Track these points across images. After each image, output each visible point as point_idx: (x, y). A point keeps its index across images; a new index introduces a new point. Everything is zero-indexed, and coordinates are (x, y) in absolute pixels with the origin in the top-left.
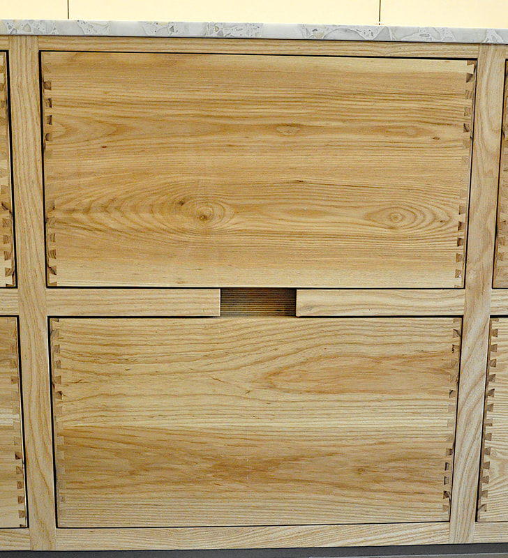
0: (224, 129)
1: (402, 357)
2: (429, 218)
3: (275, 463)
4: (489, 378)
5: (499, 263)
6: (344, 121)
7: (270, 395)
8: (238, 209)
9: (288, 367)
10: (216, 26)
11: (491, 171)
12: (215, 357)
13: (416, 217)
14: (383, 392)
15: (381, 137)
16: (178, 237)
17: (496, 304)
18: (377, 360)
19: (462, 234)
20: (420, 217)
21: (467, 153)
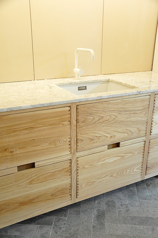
0: (14, 131)
1: (59, 170)
2: (63, 141)
3: (33, 199)
4: (77, 170)
5: (78, 147)
6: (43, 125)
7: (31, 186)
8: (20, 148)
9: (34, 179)
10: (10, 108)
11: (75, 129)
12: (17, 181)
13: (62, 141)
14: (55, 179)
15: (51, 126)
16: (5, 158)
17: (78, 155)
18: (54, 172)
19: (70, 143)
20: (61, 141)
21: (70, 126)
